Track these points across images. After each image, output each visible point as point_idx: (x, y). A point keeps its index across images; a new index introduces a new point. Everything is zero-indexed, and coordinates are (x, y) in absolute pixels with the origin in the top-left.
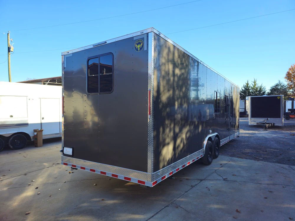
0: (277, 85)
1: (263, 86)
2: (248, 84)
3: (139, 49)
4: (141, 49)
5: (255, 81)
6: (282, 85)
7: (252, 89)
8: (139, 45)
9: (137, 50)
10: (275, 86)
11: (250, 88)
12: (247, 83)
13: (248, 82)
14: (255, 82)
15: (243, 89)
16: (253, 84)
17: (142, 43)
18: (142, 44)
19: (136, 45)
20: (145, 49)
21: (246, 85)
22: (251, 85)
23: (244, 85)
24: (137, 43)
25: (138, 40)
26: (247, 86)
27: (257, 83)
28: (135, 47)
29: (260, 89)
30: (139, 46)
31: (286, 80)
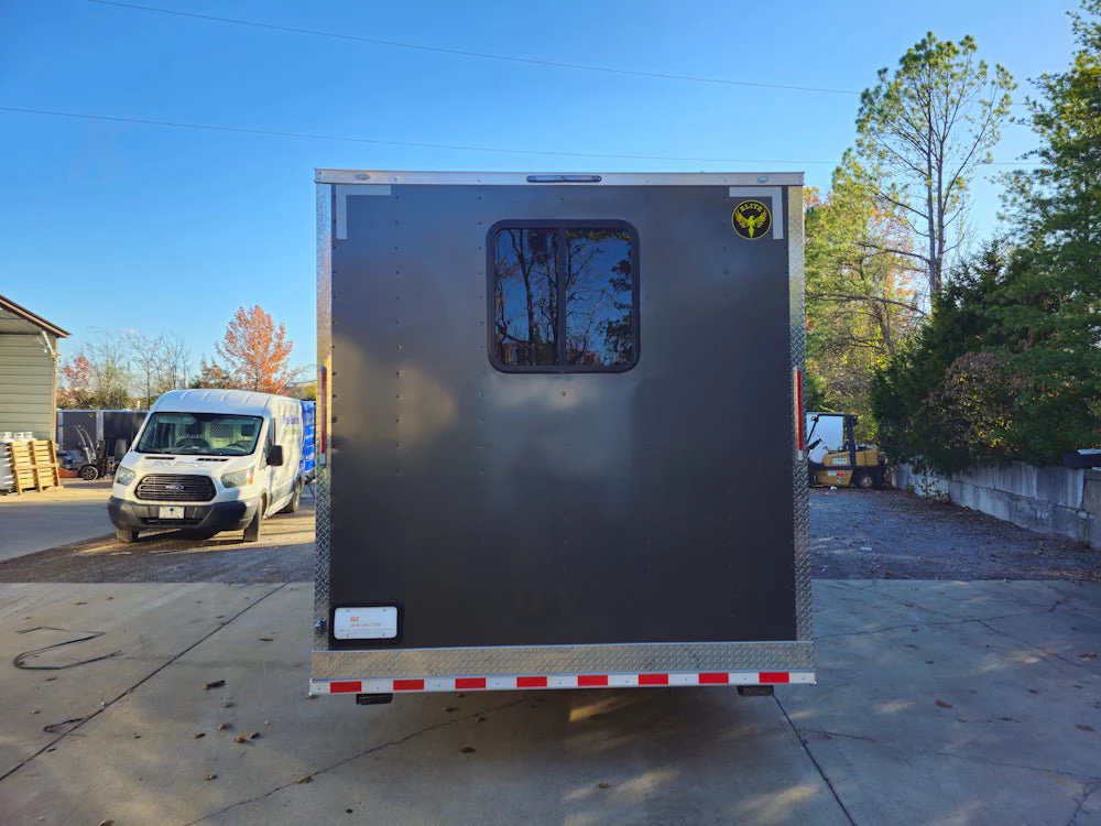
3: (751, 231)
4: (758, 231)
8: (752, 217)
9: (745, 231)
17: (764, 214)
18: (762, 218)
19: (740, 217)
20: (778, 234)
24: (743, 209)
25: (748, 200)
28: (735, 220)
30: (751, 222)
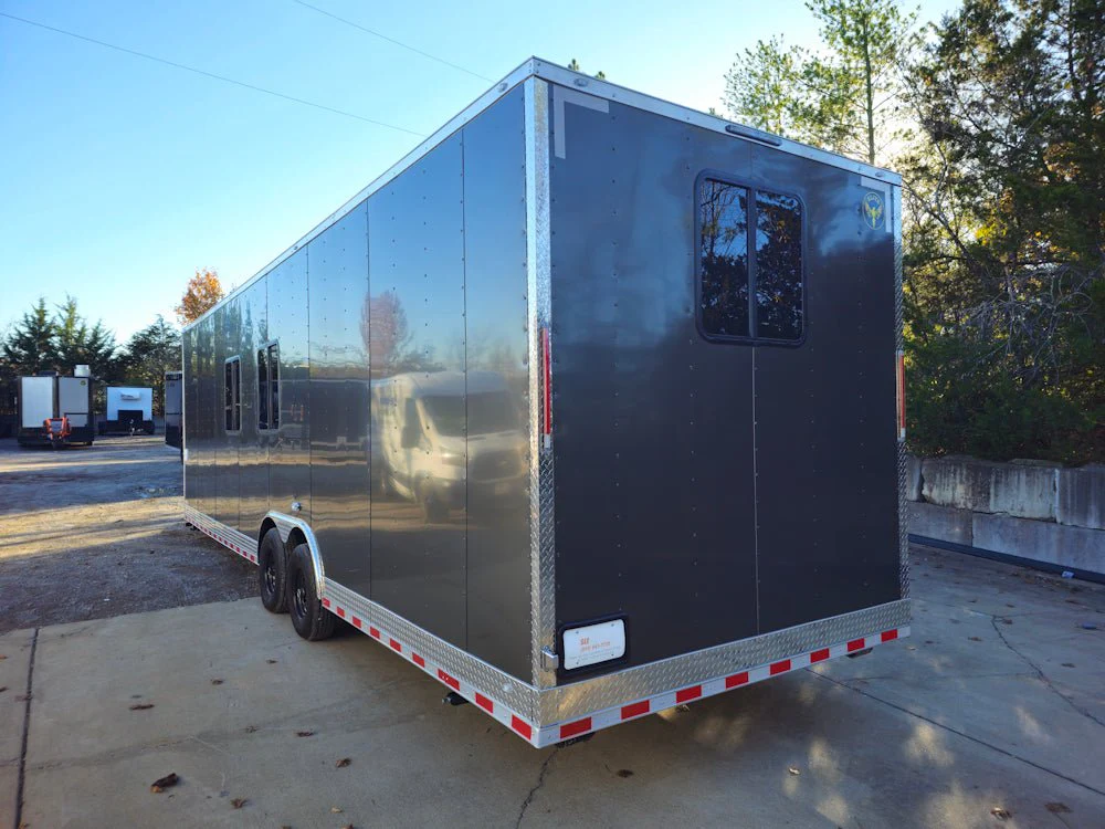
0: (153, 331)
1: (106, 327)
2: (42, 313)
5: (70, 305)
6: (169, 332)
7: (65, 335)
10: (146, 333)
11: (53, 332)
12: (38, 308)
13: (42, 305)
14: (71, 309)
15: (24, 330)
16: (65, 314)
21: (36, 316)
22: (55, 316)
23: (26, 316)
26: (40, 322)
27: (79, 311)
29: (96, 336)
31: (181, 317)
